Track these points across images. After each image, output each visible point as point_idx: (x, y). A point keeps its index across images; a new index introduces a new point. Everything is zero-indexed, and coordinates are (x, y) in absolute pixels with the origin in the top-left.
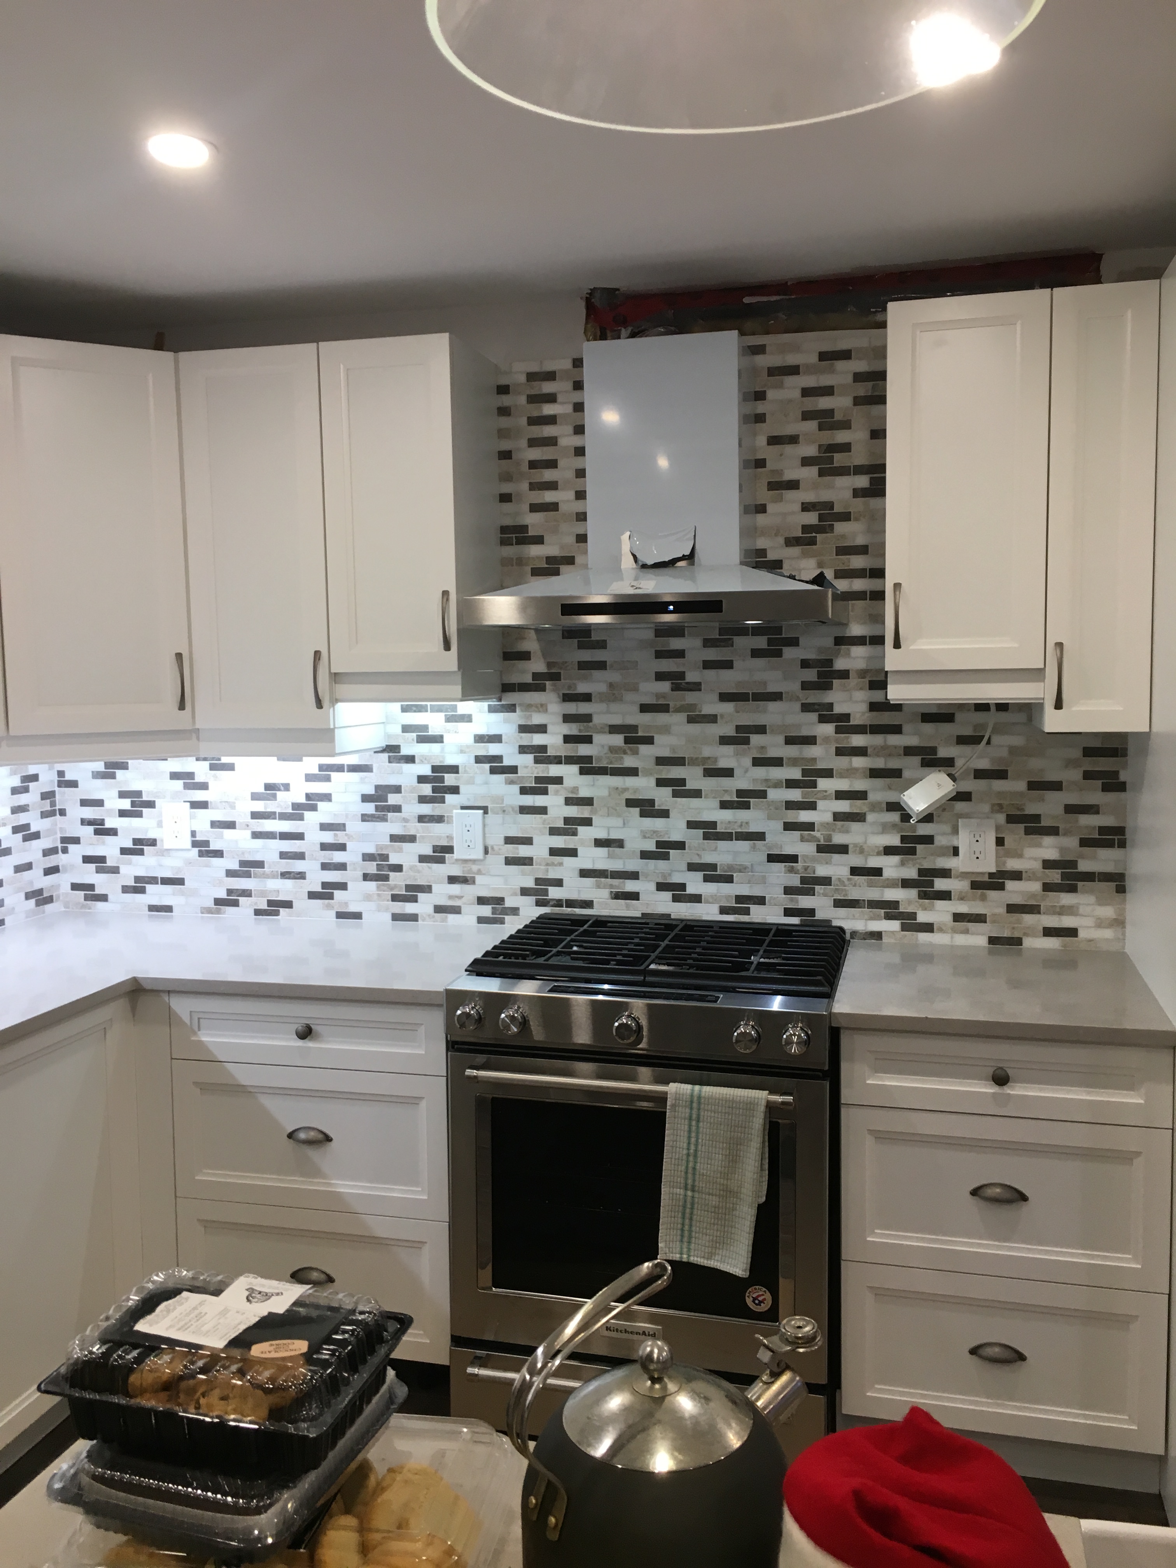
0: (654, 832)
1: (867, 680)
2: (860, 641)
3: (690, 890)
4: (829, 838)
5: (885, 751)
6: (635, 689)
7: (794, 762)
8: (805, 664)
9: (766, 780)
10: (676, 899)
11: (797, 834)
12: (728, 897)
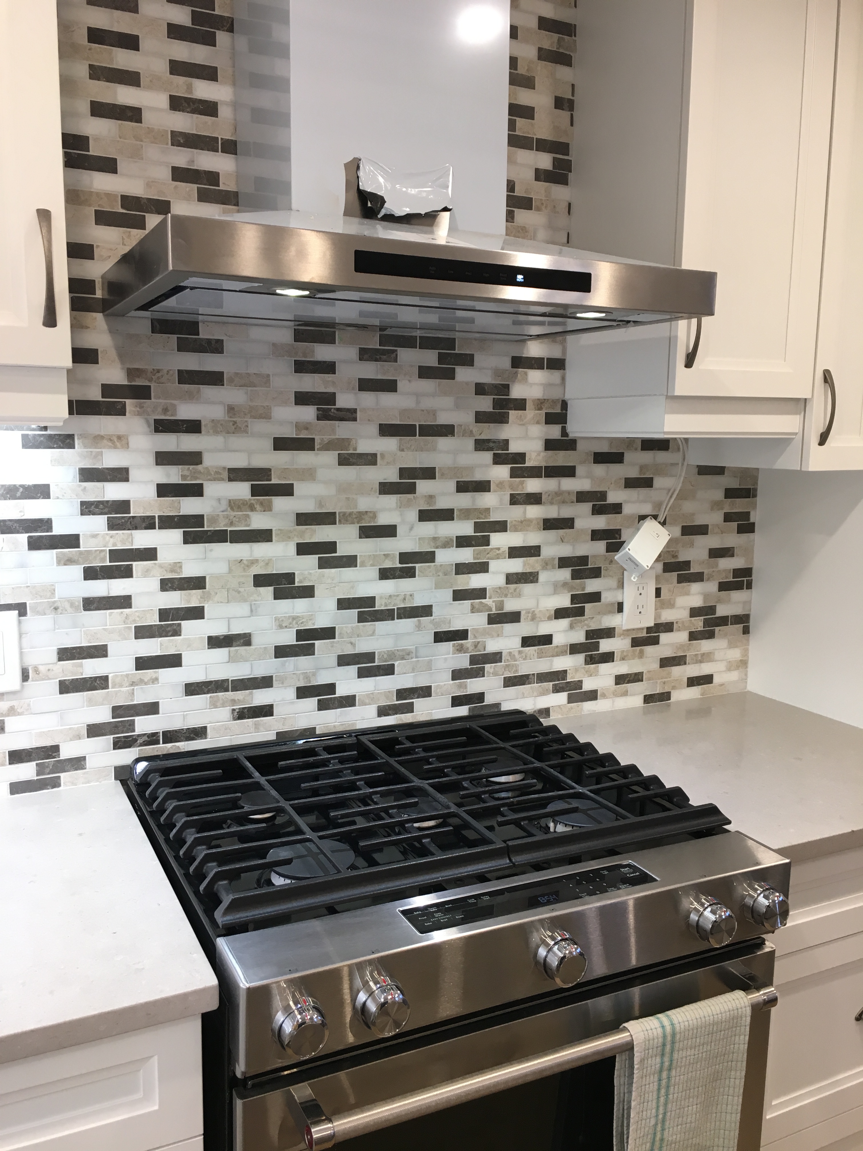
0: (294, 618)
1: (543, 412)
2: (537, 363)
3: (341, 691)
4: (500, 605)
5: (559, 498)
6: (266, 415)
7: (466, 514)
8: (480, 389)
9: (435, 539)
10: (322, 706)
11: (467, 603)
12: (387, 694)
